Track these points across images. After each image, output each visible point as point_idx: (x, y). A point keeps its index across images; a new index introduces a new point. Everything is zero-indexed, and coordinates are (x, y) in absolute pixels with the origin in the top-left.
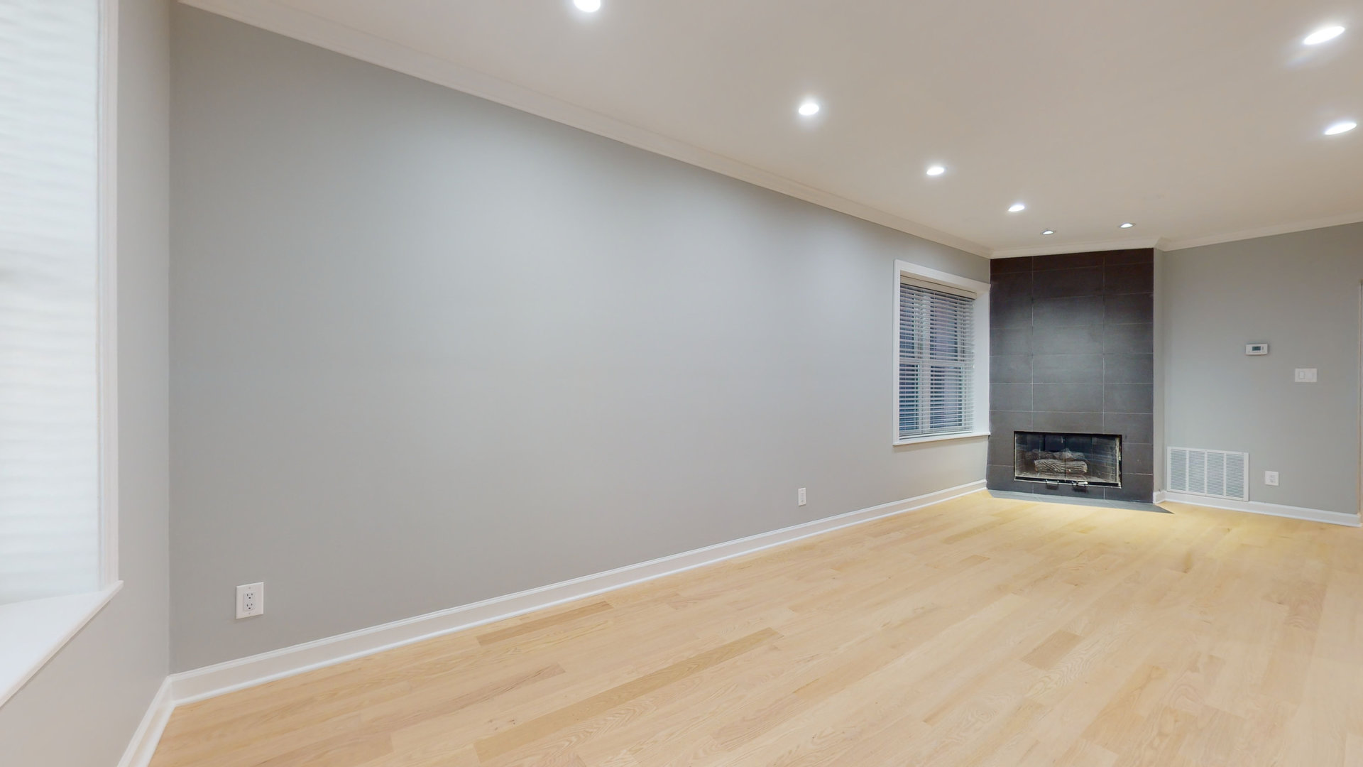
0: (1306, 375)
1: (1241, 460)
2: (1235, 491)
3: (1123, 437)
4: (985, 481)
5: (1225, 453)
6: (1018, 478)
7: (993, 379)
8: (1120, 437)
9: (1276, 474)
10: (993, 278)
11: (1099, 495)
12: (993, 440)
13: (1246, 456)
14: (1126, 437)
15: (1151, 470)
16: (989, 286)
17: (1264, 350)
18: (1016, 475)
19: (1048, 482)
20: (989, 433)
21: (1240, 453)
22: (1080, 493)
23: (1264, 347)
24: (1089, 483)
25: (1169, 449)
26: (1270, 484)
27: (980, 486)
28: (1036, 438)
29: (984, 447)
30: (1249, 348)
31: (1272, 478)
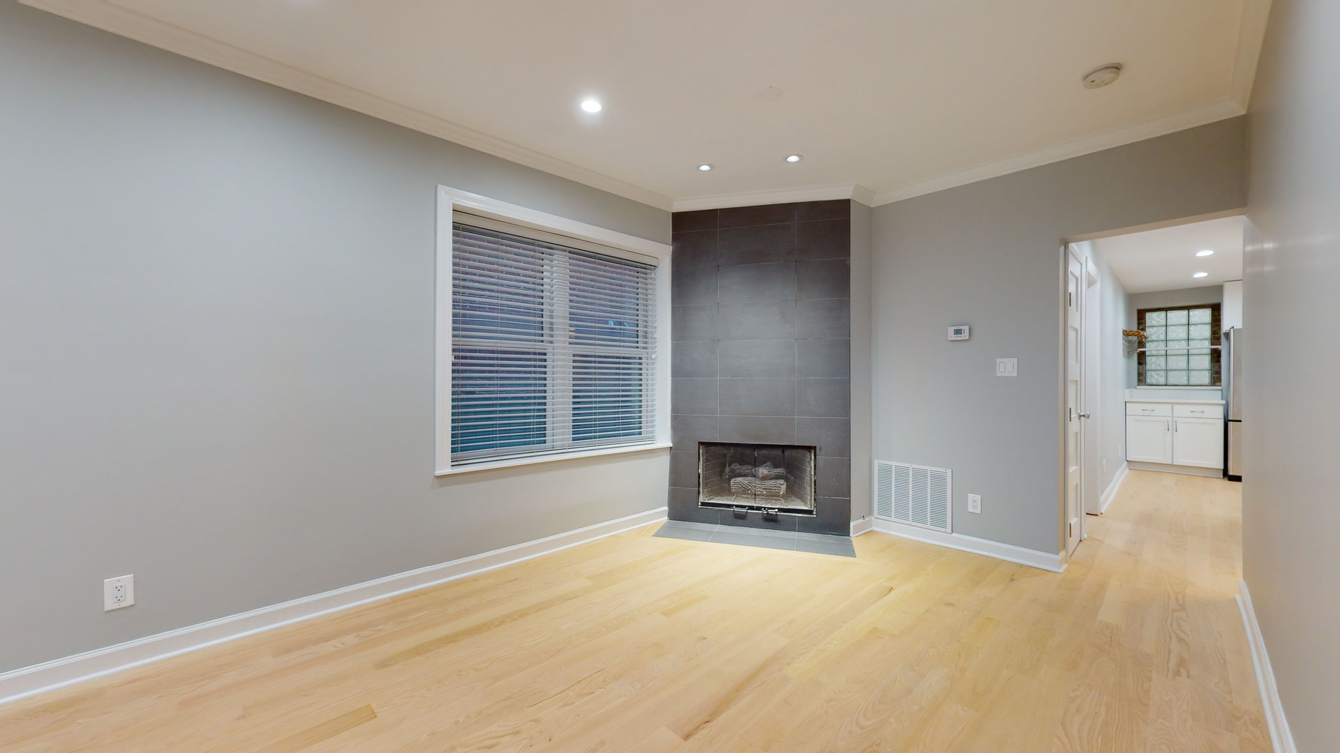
0: (1007, 367)
1: (945, 479)
2: (938, 520)
3: (818, 449)
4: (666, 508)
5: (929, 468)
6: (703, 504)
7: (675, 373)
8: (815, 447)
9: (978, 497)
10: (676, 238)
11: (790, 527)
12: (675, 453)
13: (949, 471)
14: (821, 449)
15: (848, 492)
16: (670, 248)
17: (965, 336)
18: (701, 499)
19: (736, 509)
20: (671, 445)
21: (943, 470)
22: (771, 523)
23: (966, 328)
24: (781, 510)
25: (876, 463)
26: (973, 511)
27: (660, 515)
28: (723, 450)
29: (664, 462)
30: (951, 330)
31: (974, 503)
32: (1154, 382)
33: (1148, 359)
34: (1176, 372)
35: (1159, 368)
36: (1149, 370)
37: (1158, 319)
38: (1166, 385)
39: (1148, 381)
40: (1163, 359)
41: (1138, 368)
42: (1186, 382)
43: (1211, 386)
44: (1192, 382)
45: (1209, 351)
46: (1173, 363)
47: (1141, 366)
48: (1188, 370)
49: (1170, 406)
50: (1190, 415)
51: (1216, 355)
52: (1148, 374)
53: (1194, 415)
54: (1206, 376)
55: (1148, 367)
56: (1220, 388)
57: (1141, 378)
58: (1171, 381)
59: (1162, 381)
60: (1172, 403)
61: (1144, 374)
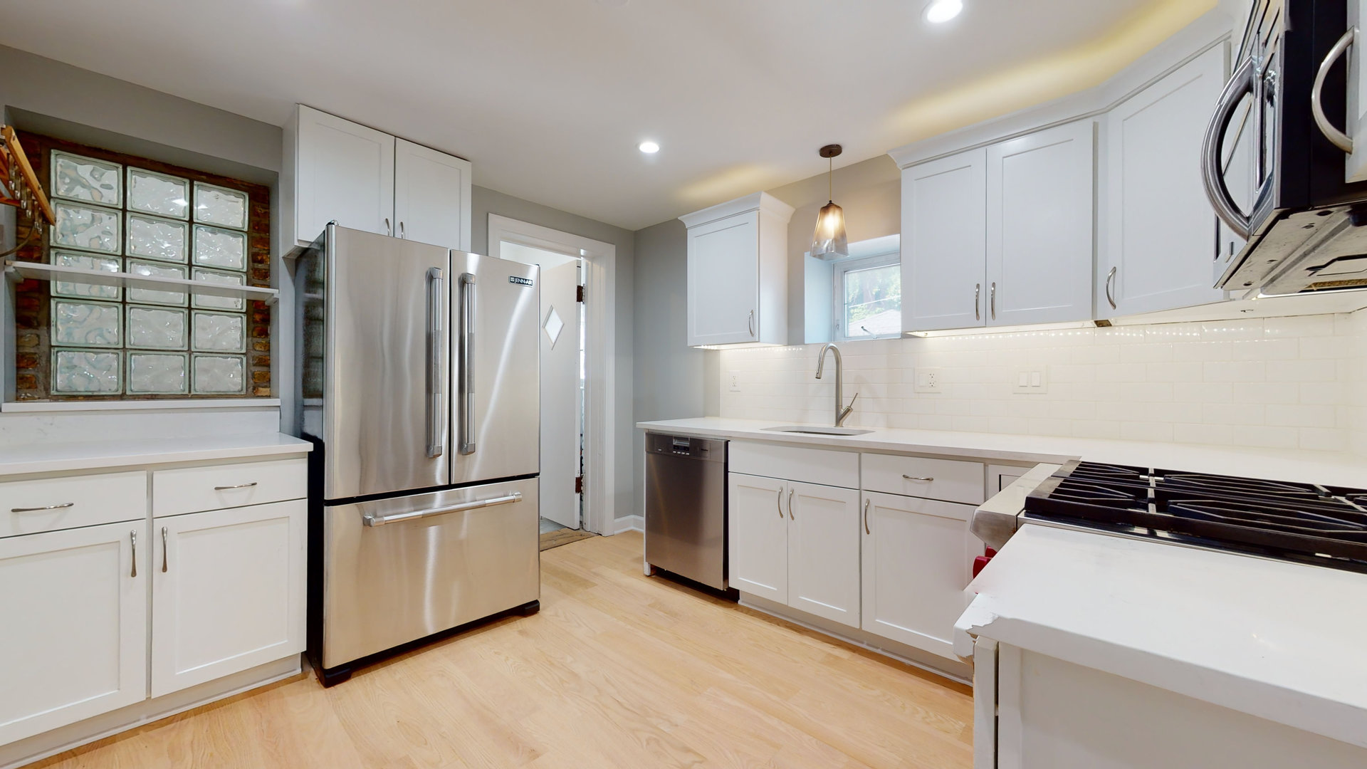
32: (81, 386)
33: (60, 312)
34: (153, 357)
35: (100, 342)
36: (62, 347)
37: (96, 185)
38: (122, 397)
39: (61, 381)
40: (114, 313)
41: (18, 337)
42: (180, 388)
43: (245, 397)
44: (199, 387)
45: (239, 304)
46: (144, 328)
47: (28, 334)
48: (189, 351)
49: (141, 477)
50: (215, 501)
51: (258, 317)
52: (61, 359)
53: (231, 498)
54: (234, 375)
55: (59, 335)
56: (276, 402)
57: (30, 372)
58: (138, 383)
59: (110, 382)
60: (150, 469)
61: (43, 361)
